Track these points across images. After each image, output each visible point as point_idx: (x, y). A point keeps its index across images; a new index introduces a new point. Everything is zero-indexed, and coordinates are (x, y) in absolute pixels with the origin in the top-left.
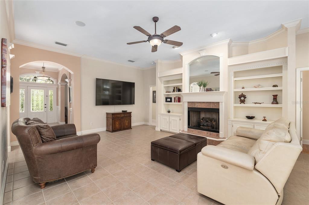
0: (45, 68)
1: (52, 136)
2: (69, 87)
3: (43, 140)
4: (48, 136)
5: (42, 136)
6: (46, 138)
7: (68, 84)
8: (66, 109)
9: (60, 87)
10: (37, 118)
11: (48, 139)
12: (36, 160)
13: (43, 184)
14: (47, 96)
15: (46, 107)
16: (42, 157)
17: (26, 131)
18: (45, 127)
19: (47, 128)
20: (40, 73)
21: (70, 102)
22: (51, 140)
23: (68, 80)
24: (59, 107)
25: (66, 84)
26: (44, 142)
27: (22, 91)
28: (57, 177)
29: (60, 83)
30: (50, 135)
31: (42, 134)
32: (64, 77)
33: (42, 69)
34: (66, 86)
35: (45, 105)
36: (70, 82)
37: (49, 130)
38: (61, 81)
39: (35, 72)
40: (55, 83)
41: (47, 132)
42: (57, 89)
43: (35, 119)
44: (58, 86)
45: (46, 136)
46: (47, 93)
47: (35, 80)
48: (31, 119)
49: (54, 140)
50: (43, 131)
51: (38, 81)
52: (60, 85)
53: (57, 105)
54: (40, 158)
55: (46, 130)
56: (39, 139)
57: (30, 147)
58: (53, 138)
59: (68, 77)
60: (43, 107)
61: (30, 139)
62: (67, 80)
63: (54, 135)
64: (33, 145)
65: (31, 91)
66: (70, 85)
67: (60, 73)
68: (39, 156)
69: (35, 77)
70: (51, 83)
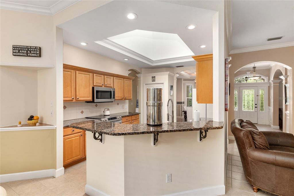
0: (256, 67)
1: (265, 144)
2: (285, 85)
3: (256, 145)
4: (261, 143)
5: (255, 141)
6: (259, 145)
7: (284, 82)
8: (281, 111)
9: (272, 85)
10: (249, 121)
11: (261, 146)
12: (249, 162)
13: (256, 188)
14: (257, 96)
15: (256, 107)
16: (255, 162)
17: (242, 134)
18: (258, 134)
19: (260, 135)
20: (250, 73)
21: (287, 103)
22: (264, 148)
23: (284, 76)
24: (272, 108)
25: (280, 80)
26: (258, 148)
27: (236, 92)
28: (270, 190)
29: (272, 81)
30: (264, 143)
31: (255, 140)
32: (278, 74)
33: (252, 69)
34: (281, 83)
35: (256, 104)
36: (286, 79)
37: (262, 138)
38: (273, 78)
39: (246, 73)
40: (266, 81)
41: (260, 139)
42: (269, 88)
43: (247, 122)
44: (270, 83)
45: (259, 143)
46: (258, 92)
47: (246, 80)
48: (245, 121)
49: (267, 148)
50: (256, 137)
51: (249, 81)
52: (272, 83)
53: (269, 105)
54: (253, 161)
55: (259, 136)
56: (252, 143)
57: (244, 148)
58: (265, 146)
59: (284, 73)
60: (254, 107)
61: (245, 142)
62: (282, 77)
63: (267, 143)
64: (247, 148)
65: (243, 91)
66: (286, 83)
67: (273, 69)
68: (253, 160)
69: (246, 78)
70: (262, 81)
